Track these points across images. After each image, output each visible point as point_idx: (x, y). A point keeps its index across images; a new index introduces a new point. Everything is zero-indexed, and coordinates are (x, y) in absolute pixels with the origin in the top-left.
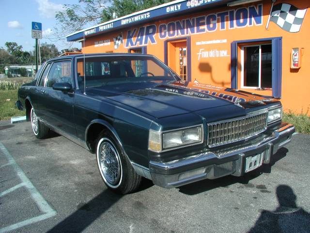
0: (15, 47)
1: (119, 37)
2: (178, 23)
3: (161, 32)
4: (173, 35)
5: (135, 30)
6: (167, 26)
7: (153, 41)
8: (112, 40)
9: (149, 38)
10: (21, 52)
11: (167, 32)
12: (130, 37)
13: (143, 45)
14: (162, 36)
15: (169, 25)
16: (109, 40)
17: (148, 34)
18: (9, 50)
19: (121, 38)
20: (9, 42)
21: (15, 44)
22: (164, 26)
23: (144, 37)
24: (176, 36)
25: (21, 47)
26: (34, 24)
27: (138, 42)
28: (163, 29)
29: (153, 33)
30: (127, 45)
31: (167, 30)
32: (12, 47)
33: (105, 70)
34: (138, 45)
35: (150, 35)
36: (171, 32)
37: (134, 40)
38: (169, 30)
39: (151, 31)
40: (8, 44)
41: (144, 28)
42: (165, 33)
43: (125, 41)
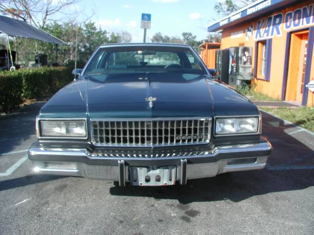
0: (190, 37)
1: (250, 28)
2: (305, 9)
3: (287, 21)
4: (298, 25)
5: (264, 20)
6: (293, 14)
7: (278, 33)
8: (244, 32)
9: (275, 29)
10: (195, 42)
11: (292, 22)
12: (259, 28)
13: (270, 37)
14: (287, 27)
15: (295, 13)
16: (242, 31)
17: (274, 24)
18: (184, 40)
19: (252, 29)
20: (185, 32)
21: (190, 34)
22: (290, 14)
23: (271, 27)
24: (301, 27)
25: (195, 37)
26: (143, 15)
27: (266, 34)
28: (289, 18)
29: (280, 23)
30: (256, 38)
31: (292, 19)
32: (188, 37)
33: (232, 63)
34: (265, 37)
35: (277, 26)
36: (297, 21)
37: (262, 30)
38: (294, 20)
39: (278, 20)
40: (184, 34)
41: (272, 17)
42: (291, 22)
43: (255, 32)
